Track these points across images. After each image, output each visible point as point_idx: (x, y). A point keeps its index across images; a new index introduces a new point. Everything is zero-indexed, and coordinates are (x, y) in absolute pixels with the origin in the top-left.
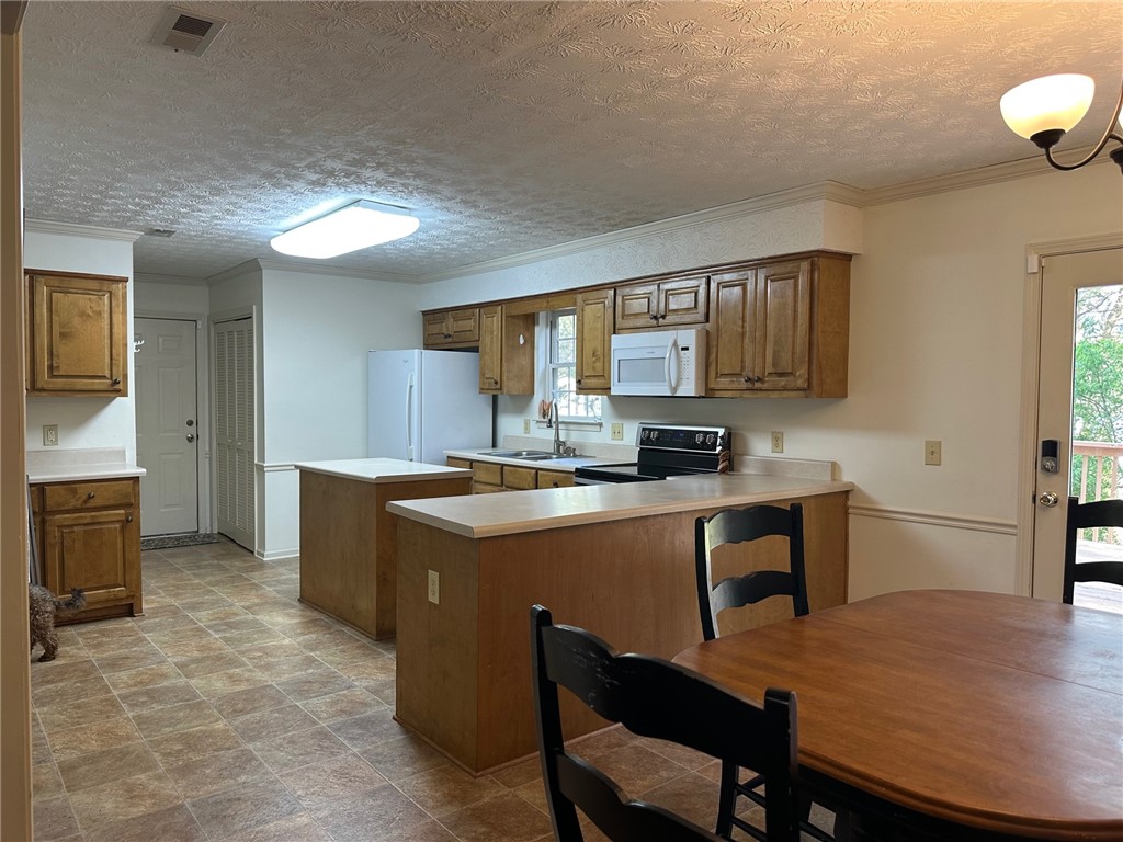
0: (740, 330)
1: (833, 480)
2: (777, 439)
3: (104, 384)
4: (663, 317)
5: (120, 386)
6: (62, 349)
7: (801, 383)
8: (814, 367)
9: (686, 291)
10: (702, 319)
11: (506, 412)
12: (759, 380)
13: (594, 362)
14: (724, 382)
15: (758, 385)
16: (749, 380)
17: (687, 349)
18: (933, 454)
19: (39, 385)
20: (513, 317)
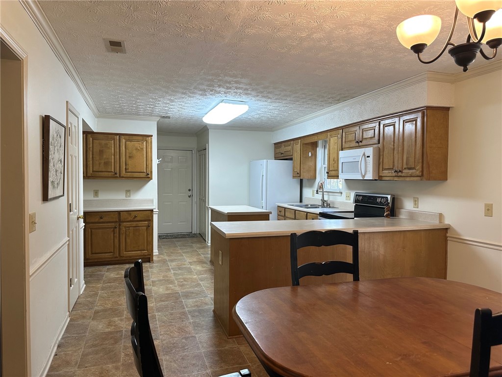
0: (392, 147)
1: (440, 222)
2: (415, 201)
3: (143, 175)
4: (361, 142)
5: (149, 176)
6: (130, 162)
7: (418, 173)
8: (425, 165)
9: (370, 129)
10: (377, 142)
11: (306, 187)
12: (400, 171)
13: (334, 164)
14: (386, 173)
15: (400, 174)
16: (396, 171)
17: (369, 157)
18: (489, 210)
19: (122, 175)
20: (306, 144)
